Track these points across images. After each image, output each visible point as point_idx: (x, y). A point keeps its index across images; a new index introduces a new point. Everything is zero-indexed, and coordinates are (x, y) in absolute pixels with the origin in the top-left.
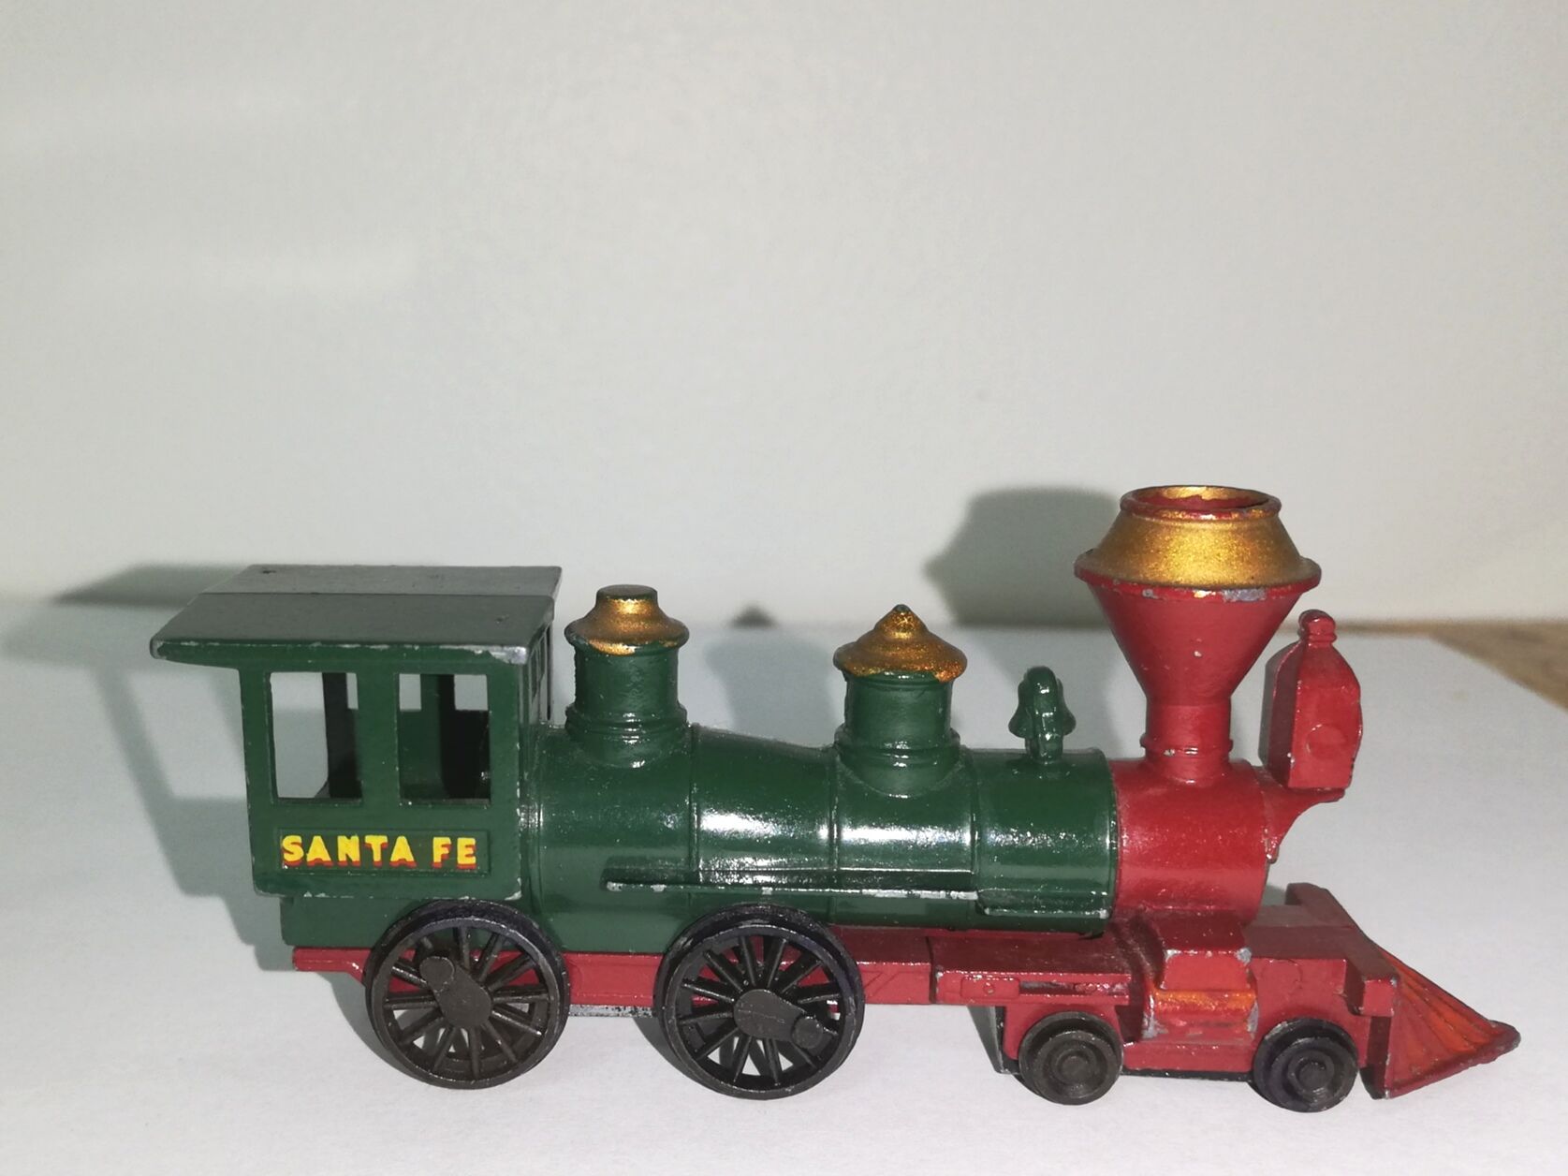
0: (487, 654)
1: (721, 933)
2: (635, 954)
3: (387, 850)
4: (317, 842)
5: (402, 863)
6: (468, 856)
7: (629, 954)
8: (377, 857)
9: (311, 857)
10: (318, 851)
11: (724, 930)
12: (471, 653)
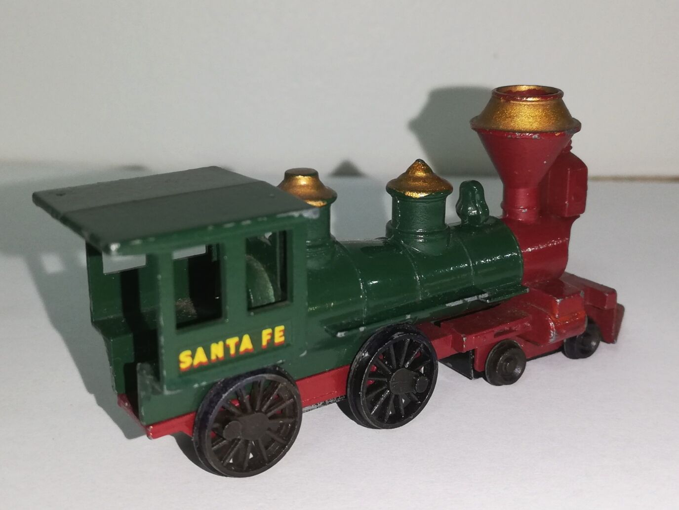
0: (301, 216)
1: (386, 344)
2: (330, 371)
3: (238, 345)
4: (200, 352)
5: (246, 351)
6: (281, 336)
7: (325, 372)
8: (232, 351)
9: (196, 362)
10: (201, 357)
11: (387, 342)
12: (292, 217)
